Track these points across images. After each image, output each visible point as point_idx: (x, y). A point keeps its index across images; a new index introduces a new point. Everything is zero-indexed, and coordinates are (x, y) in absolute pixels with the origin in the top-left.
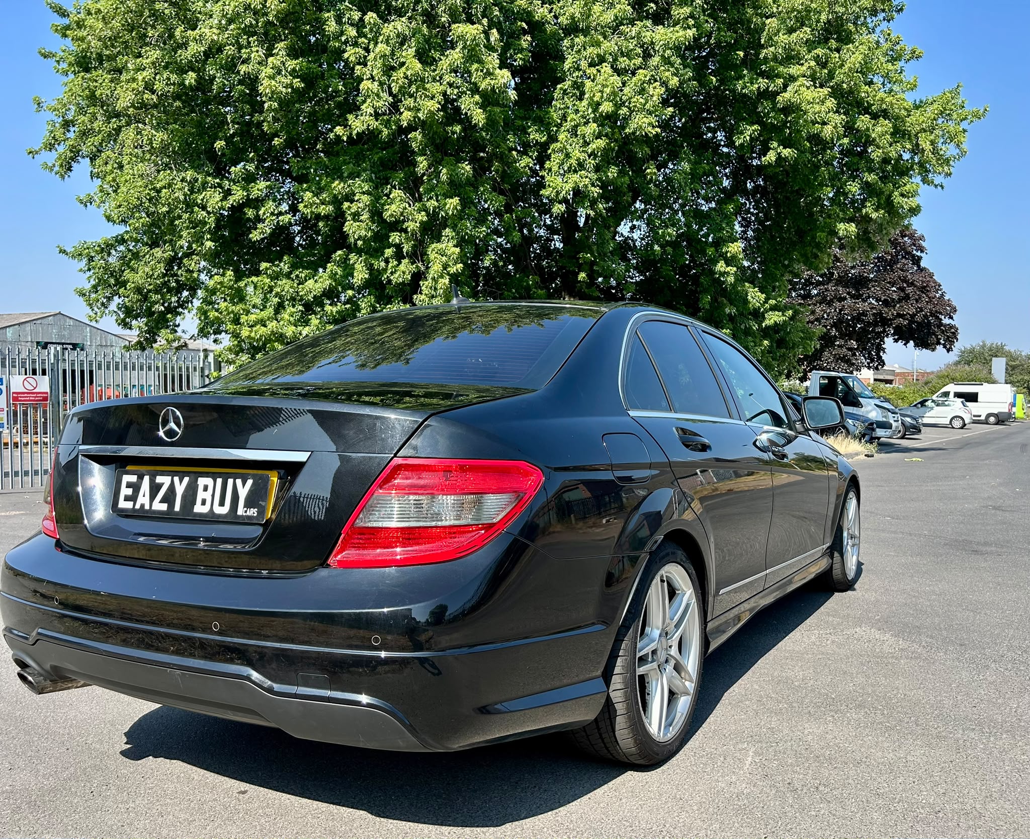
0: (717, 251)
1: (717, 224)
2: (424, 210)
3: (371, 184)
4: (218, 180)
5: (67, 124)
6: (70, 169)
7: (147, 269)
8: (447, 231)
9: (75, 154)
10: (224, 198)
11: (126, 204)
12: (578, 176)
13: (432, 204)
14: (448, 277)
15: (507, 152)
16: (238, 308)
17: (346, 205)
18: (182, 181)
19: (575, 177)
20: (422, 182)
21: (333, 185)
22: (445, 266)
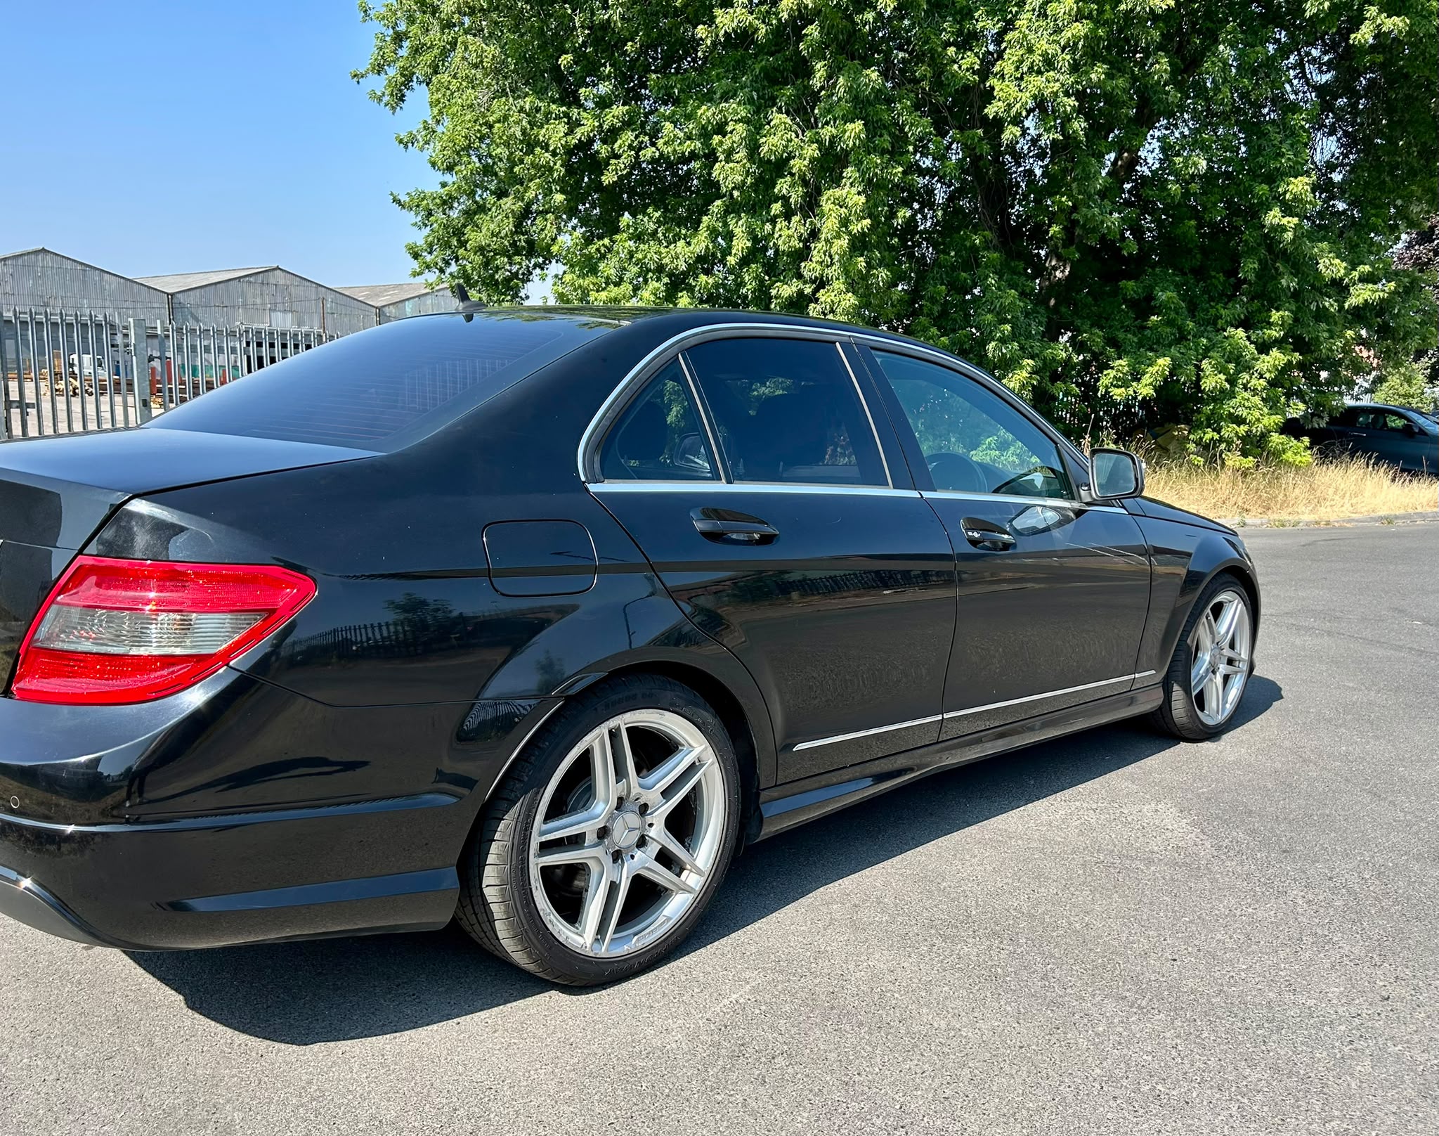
0: (1271, 190)
1: (1274, 146)
2: (817, 142)
3: (749, 107)
4: (564, 109)
5: (399, 38)
6: (402, 98)
7: (492, 226)
8: (850, 172)
9: (407, 78)
10: (571, 132)
11: (451, 145)
12: (1044, 79)
13: (827, 132)
14: (847, 237)
15: (940, 49)
16: (586, 282)
17: (717, 138)
18: (521, 110)
19: (1039, 81)
20: (819, 100)
21: (700, 112)
22: (845, 222)
